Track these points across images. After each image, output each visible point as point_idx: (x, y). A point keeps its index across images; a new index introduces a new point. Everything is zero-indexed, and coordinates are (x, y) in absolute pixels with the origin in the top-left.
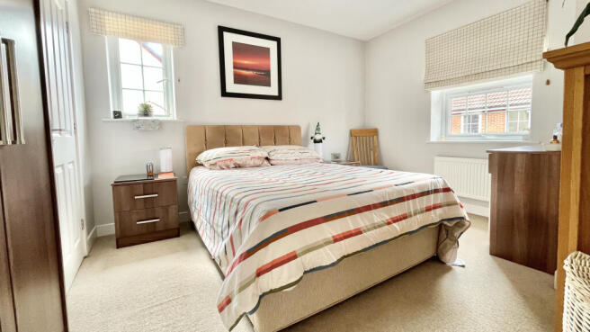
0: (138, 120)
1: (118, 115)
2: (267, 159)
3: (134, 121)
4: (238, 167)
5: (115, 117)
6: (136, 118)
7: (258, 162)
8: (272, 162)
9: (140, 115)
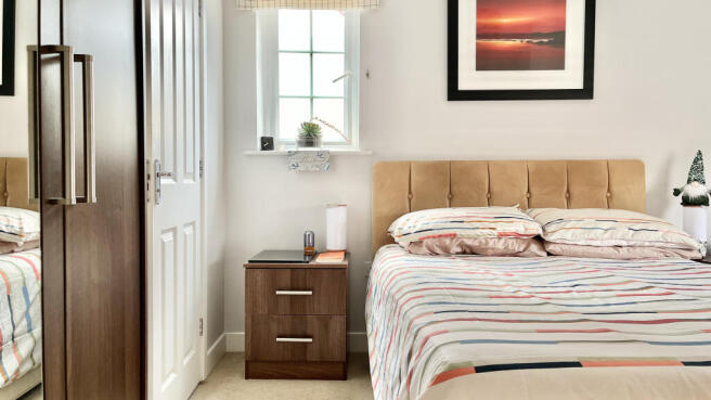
0: (296, 152)
1: (267, 144)
2: (539, 239)
3: (290, 154)
4: (468, 252)
5: (263, 148)
6: (294, 149)
7: (517, 246)
8: (550, 248)
9: (300, 144)
